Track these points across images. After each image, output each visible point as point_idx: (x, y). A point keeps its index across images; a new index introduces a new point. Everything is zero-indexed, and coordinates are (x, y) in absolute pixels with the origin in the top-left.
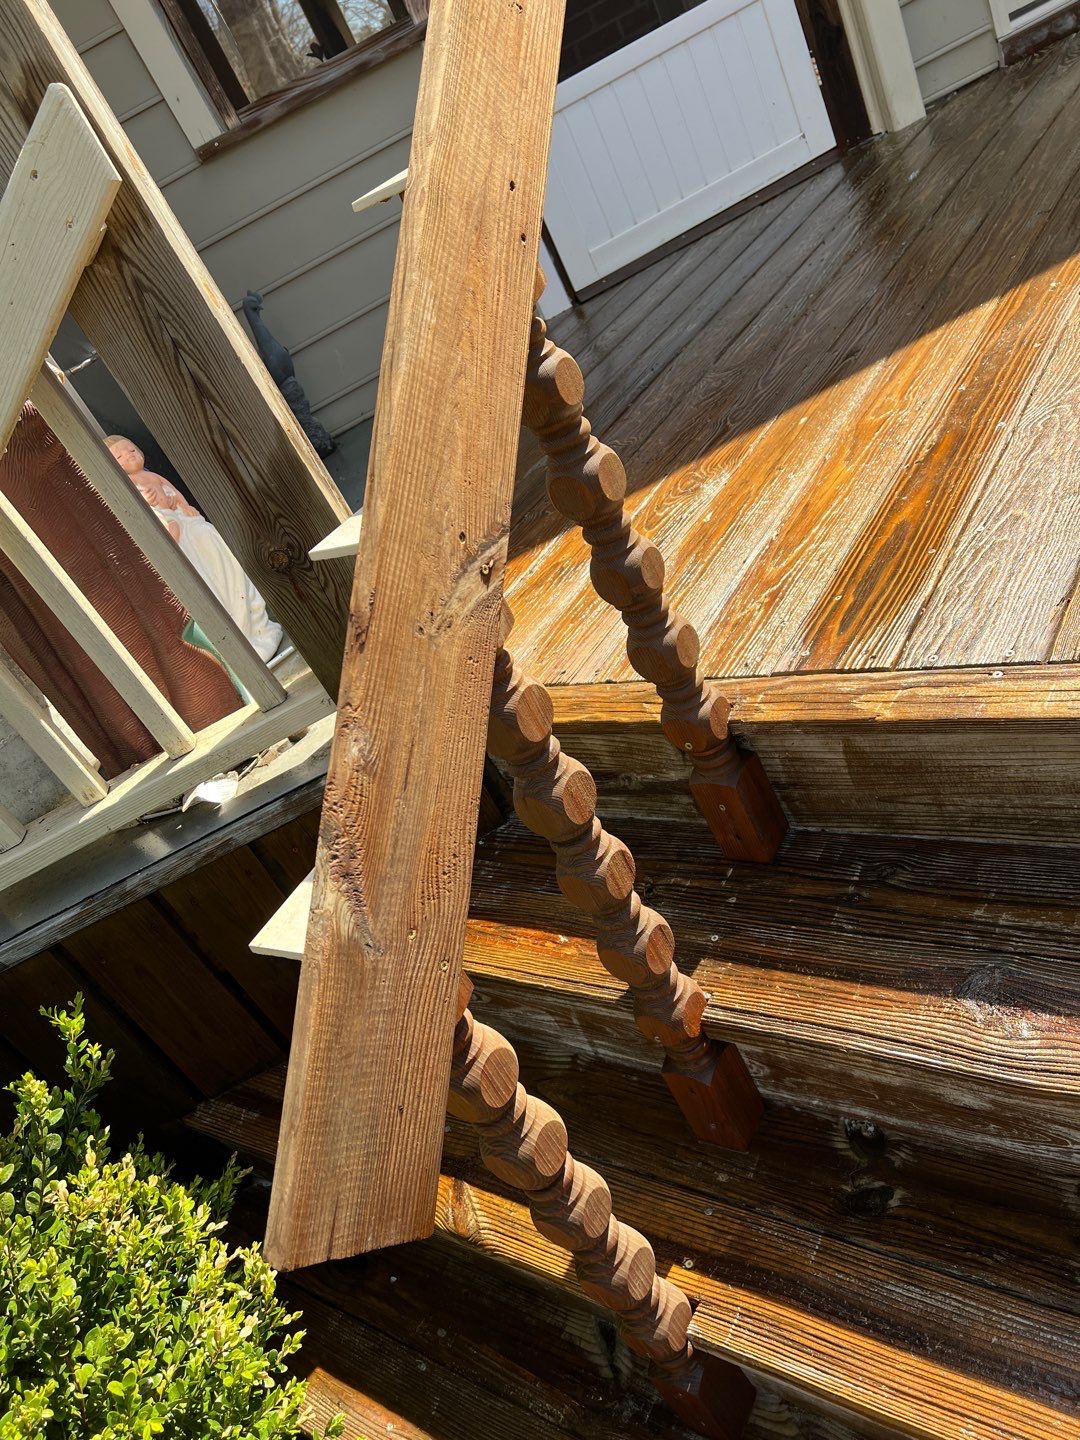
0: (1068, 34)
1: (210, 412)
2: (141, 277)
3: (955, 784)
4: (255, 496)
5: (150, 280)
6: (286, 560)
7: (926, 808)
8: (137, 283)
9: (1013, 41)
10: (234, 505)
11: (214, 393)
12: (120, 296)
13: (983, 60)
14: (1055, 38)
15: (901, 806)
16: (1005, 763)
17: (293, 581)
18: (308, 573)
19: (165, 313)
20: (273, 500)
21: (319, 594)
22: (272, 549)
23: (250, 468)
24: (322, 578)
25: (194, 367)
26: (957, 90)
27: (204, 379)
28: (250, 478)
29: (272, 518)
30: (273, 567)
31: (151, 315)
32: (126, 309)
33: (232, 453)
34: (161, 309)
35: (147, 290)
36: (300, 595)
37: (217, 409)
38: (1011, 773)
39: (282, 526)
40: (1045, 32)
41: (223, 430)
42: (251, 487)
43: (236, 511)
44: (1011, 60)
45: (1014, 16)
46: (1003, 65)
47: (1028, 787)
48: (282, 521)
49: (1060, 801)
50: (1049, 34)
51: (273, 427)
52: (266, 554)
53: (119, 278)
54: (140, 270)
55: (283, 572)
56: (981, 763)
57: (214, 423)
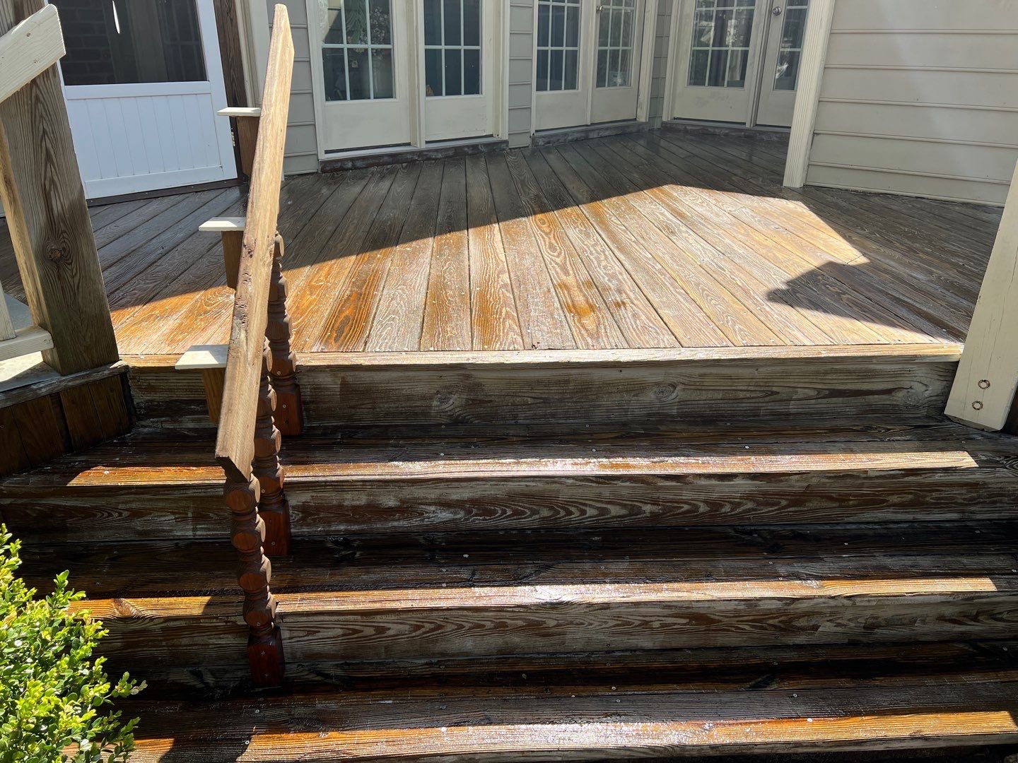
0: (348, 169)
1: (49, 169)
2: (40, 96)
3: (382, 398)
4: (55, 218)
5: (44, 99)
6: (59, 255)
7: (367, 410)
8: (37, 98)
9: (325, 163)
10: (42, 218)
11: (55, 161)
12: (25, 100)
13: (311, 167)
14: (343, 169)
15: (358, 410)
16: (403, 387)
17: (58, 268)
18: (68, 266)
19: (45, 116)
20: (64, 223)
21: (70, 279)
22: (53, 248)
23: (58, 203)
24: (74, 270)
25: (49, 145)
26: (298, 175)
27: (52, 153)
28: (57, 207)
29: (60, 232)
30: (50, 257)
31: (37, 114)
32: (26, 107)
33: (52, 193)
34: (44, 113)
35: (41, 103)
36: (59, 277)
37: (53, 170)
38: (404, 392)
39: (64, 238)
40: (339, 165)
41: (52, 181)
42: (55, 212)
43: (42, 221)
44: (323, 171)
45: (327, 152)
46: (319, 172)
47: (409, 398)
48: (65, 235)
49: (418, 404)
50: (341, 167)
51: (79, 186)
52: (49, 249)
53: (29, 92)
54: (41, 93)
55: (55, 262)
56: (394, 388)
57: (49, 175)
